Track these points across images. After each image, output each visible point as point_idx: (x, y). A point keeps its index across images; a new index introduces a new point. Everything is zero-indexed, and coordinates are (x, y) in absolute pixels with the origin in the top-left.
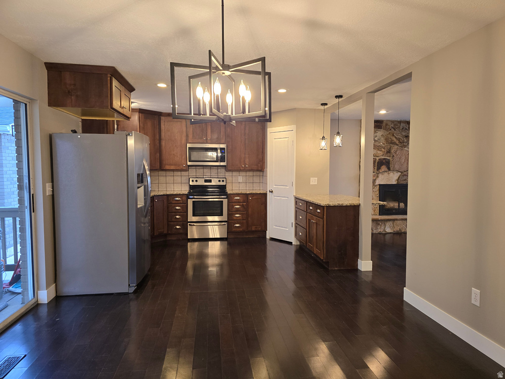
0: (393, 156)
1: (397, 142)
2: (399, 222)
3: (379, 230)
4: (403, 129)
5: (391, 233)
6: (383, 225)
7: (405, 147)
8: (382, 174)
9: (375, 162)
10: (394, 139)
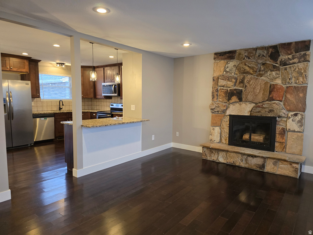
0: (246, 86)
1: (251, 71)
2: (232, 154)
3: (213, 158)
4: (259, 56)
5: (224, 163)
6: (216, 154)
7: (261, 75)
8: (234, 105)
9: (226, 92)
10: (247, 68)
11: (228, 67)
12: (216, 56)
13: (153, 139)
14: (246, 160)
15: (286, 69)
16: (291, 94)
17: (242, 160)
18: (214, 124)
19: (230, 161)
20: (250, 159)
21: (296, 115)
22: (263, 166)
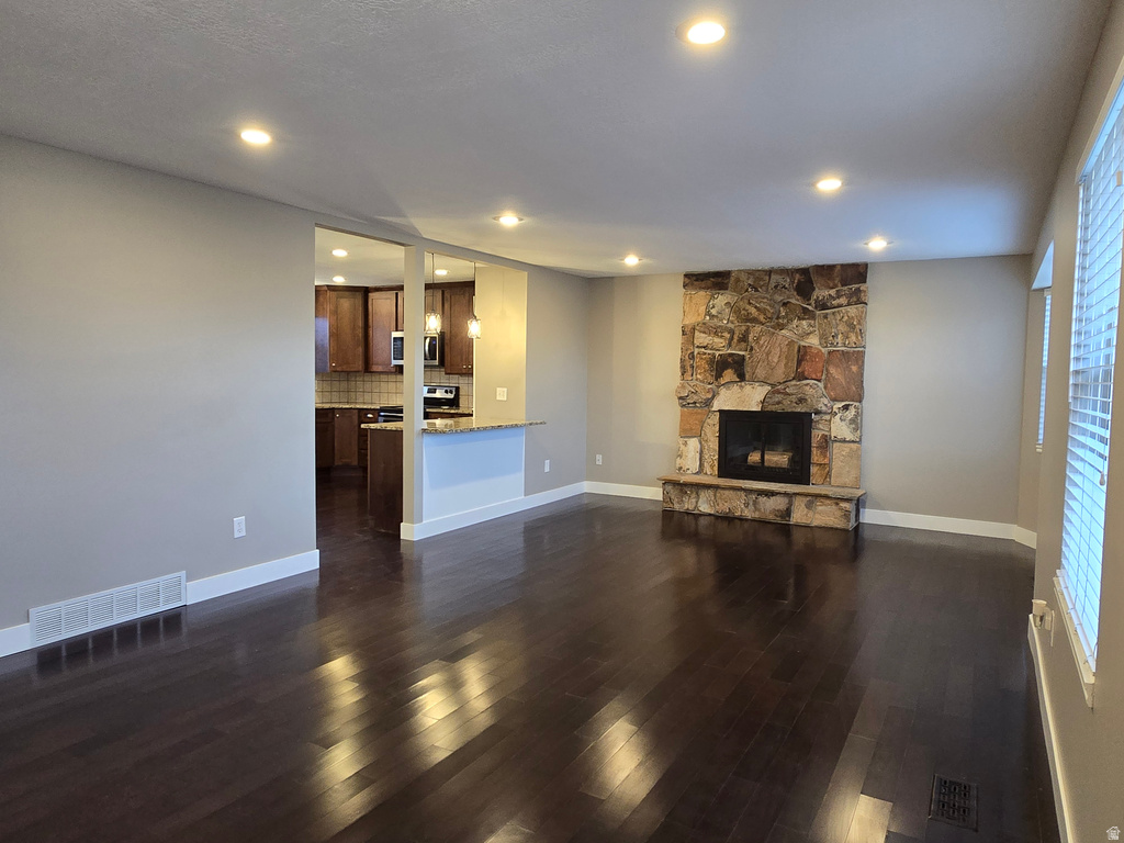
0: (752, 349)
2: (727, 492)
3: (686, 506)
4: (776, 287)
5: (710, 515)
6: (694, 495)
7: (781, 327)
8: (728, 389)
9: (711, 361)
10: (753, 310)
11: (713, 307)
12: (687, 281)
13: (547, 469)
14: (755, 503)
15: (826, 317)
16: (837, 366)
17: (746, 505)
18: (686, 433)
19: (723, 507)
20: (762, 499)
21: (846, 408)
22: (788, 513)
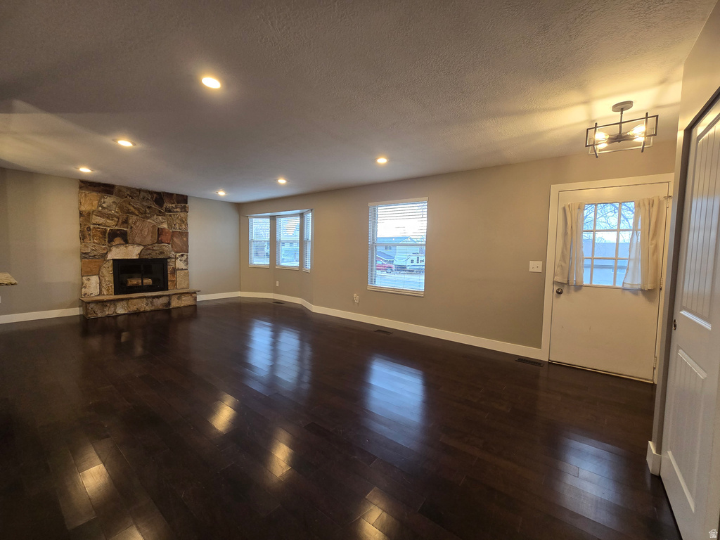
0: (132, 227)
1: (136, 212)
2: (135, 300)
3: (107, 313)
4: (143, 198)
5: (124, 314)
6: (112, 306)
7: (148, 218)
8: (117, 248)
9: (104, 232)
10: (131, 208)
11: (104, 203)
12: (83, 185)
14: (152, 303)
15: (170, 216)
16: (177, 238)
17: (147, 304)
18: (85, 273)
19: (133, 308)
20: (155, 300)
21: (182, 255)
22: (169, 303)
